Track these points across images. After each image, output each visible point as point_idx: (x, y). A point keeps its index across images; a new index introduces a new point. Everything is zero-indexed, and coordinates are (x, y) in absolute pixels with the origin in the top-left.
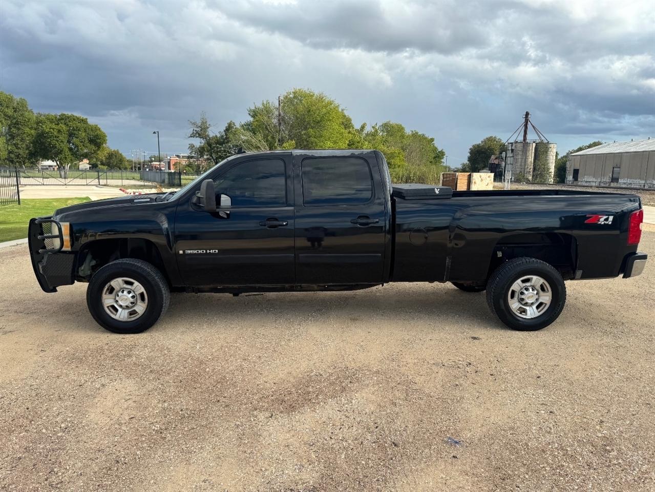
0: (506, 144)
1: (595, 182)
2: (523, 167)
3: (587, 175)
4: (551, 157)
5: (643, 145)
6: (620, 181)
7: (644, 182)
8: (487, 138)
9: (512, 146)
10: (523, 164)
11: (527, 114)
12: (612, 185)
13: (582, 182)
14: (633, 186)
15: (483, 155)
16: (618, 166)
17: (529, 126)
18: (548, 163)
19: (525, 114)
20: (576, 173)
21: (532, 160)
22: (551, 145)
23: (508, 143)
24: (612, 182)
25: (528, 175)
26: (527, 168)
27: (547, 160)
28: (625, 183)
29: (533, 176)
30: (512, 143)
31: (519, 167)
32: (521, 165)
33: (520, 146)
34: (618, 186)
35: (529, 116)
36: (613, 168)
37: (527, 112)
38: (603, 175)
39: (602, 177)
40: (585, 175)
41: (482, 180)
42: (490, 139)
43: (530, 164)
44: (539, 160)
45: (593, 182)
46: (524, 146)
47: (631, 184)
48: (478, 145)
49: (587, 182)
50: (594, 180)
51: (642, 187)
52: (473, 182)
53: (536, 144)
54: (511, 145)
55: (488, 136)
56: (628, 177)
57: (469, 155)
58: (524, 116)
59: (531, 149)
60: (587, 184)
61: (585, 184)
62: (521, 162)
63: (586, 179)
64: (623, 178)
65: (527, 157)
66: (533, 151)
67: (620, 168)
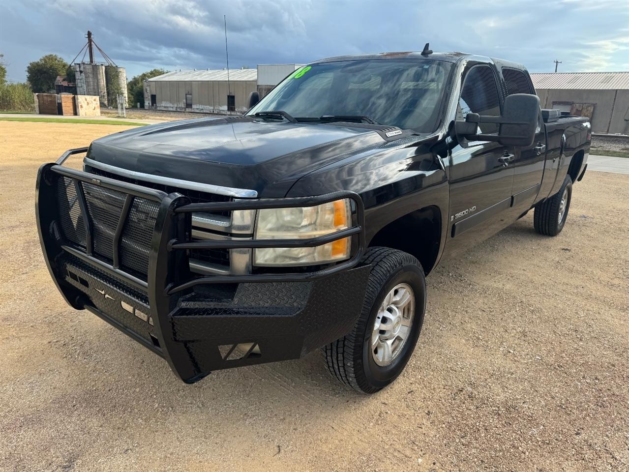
0: (73, 64)
1: (173, 107)
2: (97, 90)
3: (164, 101)
4: (123, 82)
5: (205, 75)
6: (194, 106)
7: (212, 108)
8: (46, 57)
9: (80, 67)
10: (96, 88)
11: (89, 34)
12: (188, 110)
13: (160, 107)
14: (204, 112)
15: (46, 75)
16: (190, 93)
17: (94, 46)
18: (121, 88)
19: (87, 33)
20: (153, 98)
21: (105, 84)
22: (121, 70)
23: (75, 64)
24: (187, 107)
25: (103, 100)
26: (101, 92)
27: (119, 85)
28: (198, 109)
29: (108, 101)
30: (79, 64)
31: (92, 90)
32: (94, 89)
33: (89, 68)
34: (193, 111)
35: (92, 37)
36: (186, 95)
37: (89, 32)
38: (178, 101)
39: (178, 103)
40: (162, 101)
41: (88, 104)
42: (51, 58)
43: (103, 88)
44: (112, 84)
45: (170, 107)
46: (93, 69)
47: (202, 109)
48: (37, 64)
49: (165, 107)
50: (171, 105)
51: (212, 112)
52: (79, 105)
53: (106, 67)
54: (78, 66)
55: (48, 54)
56: (200, 103)
57: (27, 74)
58: (87, 36)
59: (101, 72)
60: (166, 109)
61: (164, 109)
62: (94, 85)
63: (164, 104)
64: (196, 104)
65: (99, 81)
66: (104, 75)
67: (191, 94)
